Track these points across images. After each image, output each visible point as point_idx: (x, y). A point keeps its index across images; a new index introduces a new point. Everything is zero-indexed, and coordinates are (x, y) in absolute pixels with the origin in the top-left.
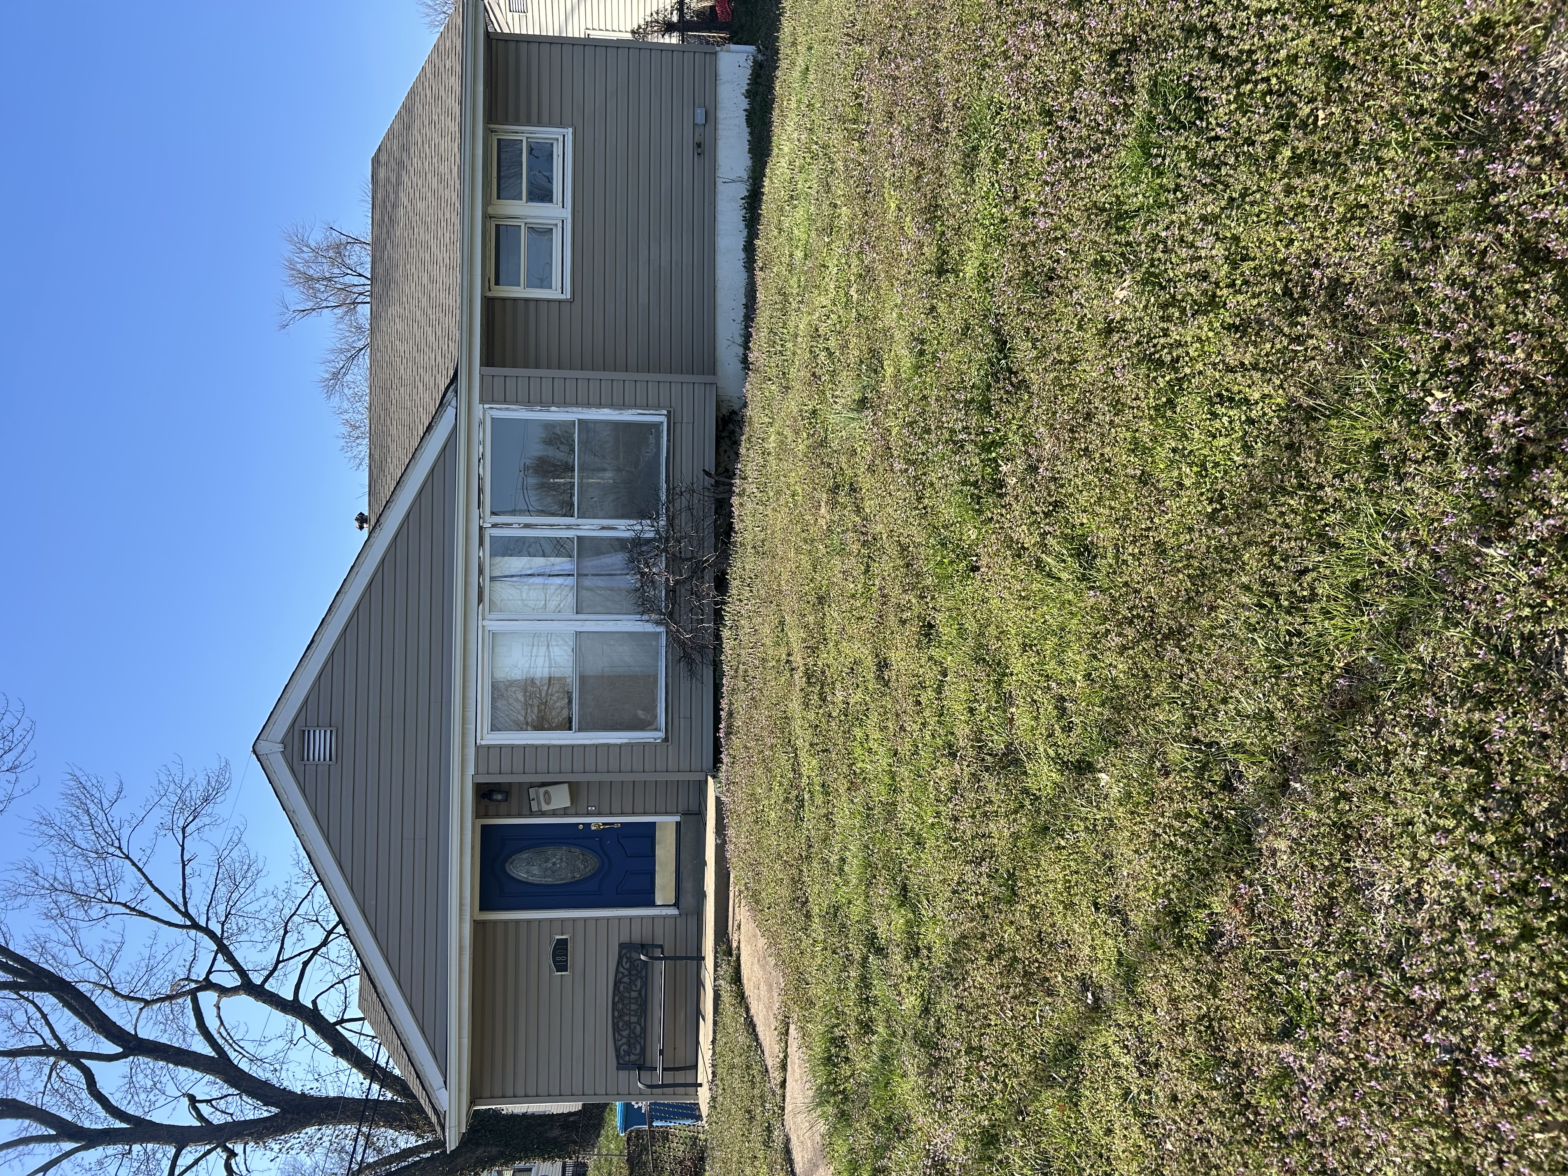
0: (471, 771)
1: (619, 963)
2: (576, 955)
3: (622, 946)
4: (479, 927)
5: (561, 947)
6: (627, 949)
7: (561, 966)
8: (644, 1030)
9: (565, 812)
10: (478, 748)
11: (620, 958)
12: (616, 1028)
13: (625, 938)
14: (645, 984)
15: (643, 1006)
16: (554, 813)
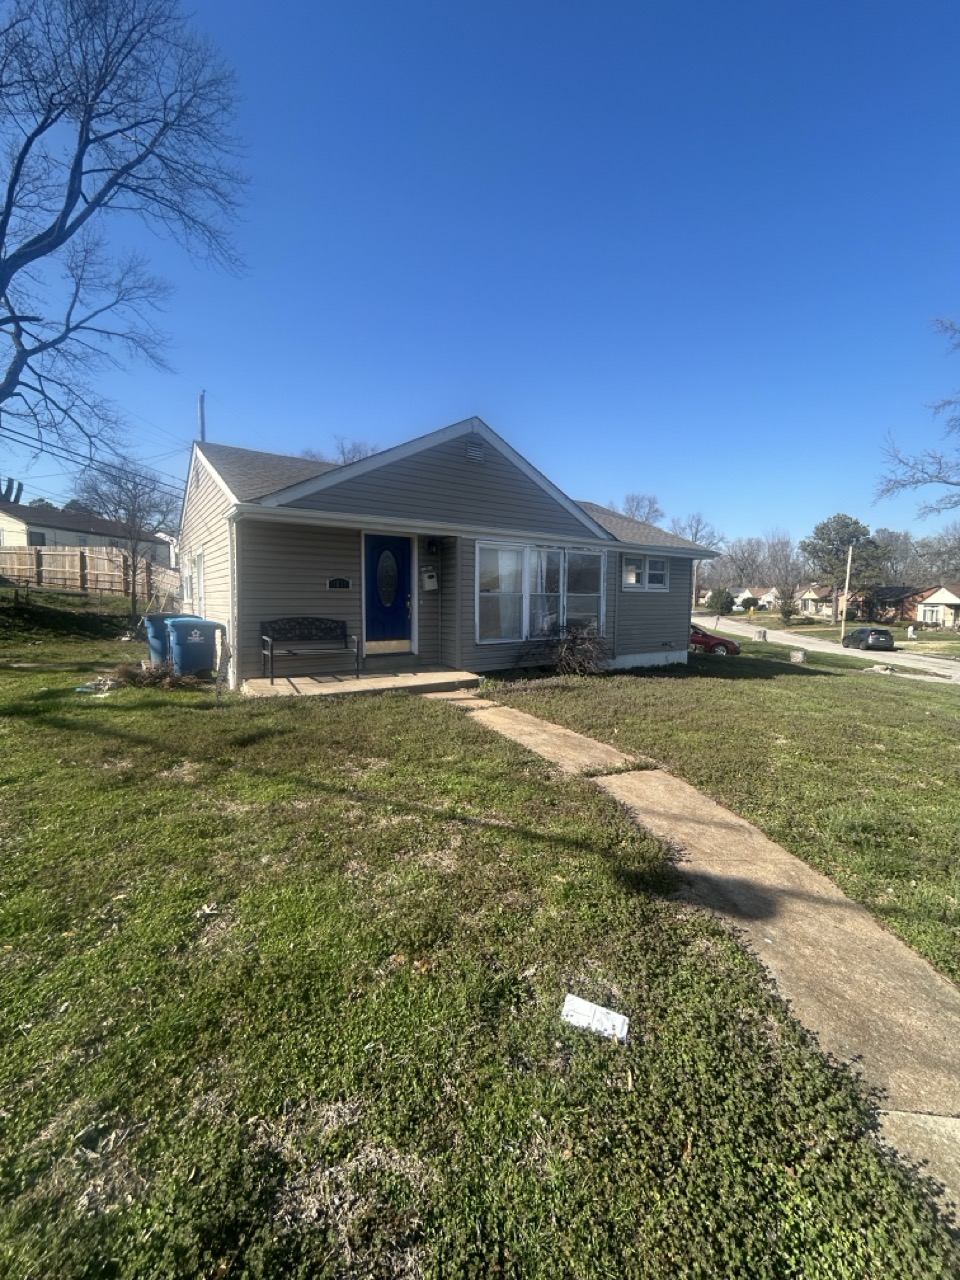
0: (463, 536)
1: (333, 621)
2: (339, 593)
3: (344, 623)
4: (357, 533)
5: (344, 584)
6: (342, 625)
7: (332, 584)
8: (290, 639)
9: (421, 586)
10: (474, 540)
11: (337, 622)
12: (290, 620)
13: (349, 624)
14: (321, 638)
15: (305, 638)
16: (420, 580)
